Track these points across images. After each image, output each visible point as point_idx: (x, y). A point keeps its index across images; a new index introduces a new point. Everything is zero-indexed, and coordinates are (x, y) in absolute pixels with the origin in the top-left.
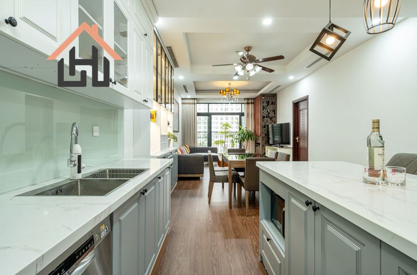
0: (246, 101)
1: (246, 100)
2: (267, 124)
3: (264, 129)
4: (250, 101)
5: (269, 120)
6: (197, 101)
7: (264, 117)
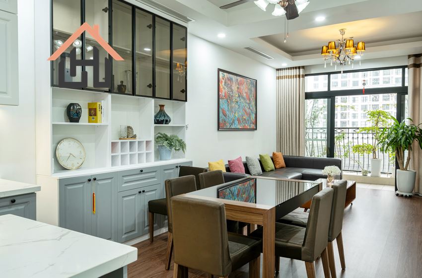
0: (411, 61)
1: (412, 59)
6: (305, 71)
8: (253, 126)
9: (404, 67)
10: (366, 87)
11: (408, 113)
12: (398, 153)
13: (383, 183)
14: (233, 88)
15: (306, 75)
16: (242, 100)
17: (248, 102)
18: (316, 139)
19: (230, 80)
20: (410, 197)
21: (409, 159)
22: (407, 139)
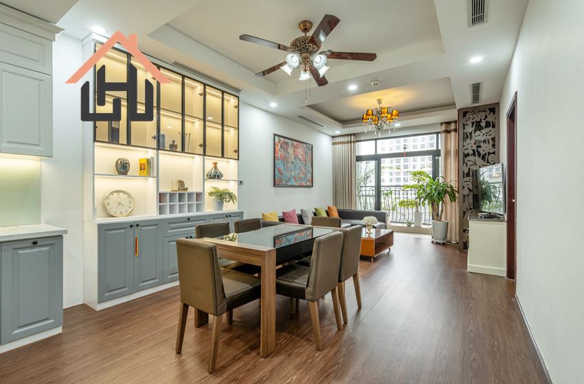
0: (443, 128)
1: (444, 126)
2: (474, 168)
3: (467, 179)
4: (453, 126)
5: (479, 160)
6: (355, 138)
7: (466, 155)
8: (309, 184)
9: (437, 133)
10: (407, 151)
11: (441, 172)
12: (433, 206)
13: (424, 232)
14: (289, 151)
15: (357, 141)
16: (298, 161)
17: (304, 162)
19: (286, 144)
20: (443, 244)
21: (442, 211)
22: (439, 194)
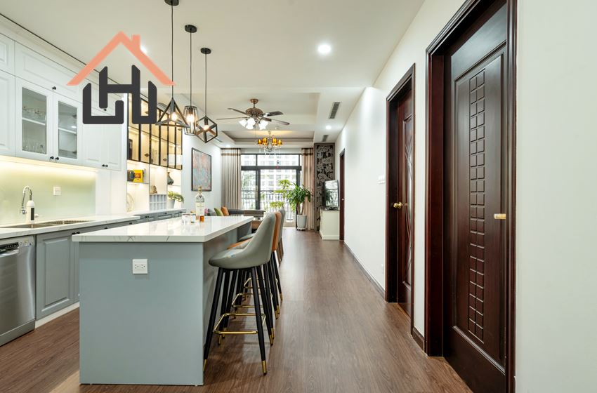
0: (303, 152)
1: (303, 150)
2: (322, 181)
3: (319, 187)
4: (309, 152)
5: (325, 176)
6: (240, 152)
7: (318, 173)
8: (209, 189)
9: (299, 154)
10: (279, 165)
11: (302, 182)
12: (297, 205)
14: (199, 161)
15: (242, 154)
16: (204, 170)
17: (207, 171)
18: (249, 198)
19: (198, 155)
20: (305, 230)
21: (303, 208)
22: (302, 197)
